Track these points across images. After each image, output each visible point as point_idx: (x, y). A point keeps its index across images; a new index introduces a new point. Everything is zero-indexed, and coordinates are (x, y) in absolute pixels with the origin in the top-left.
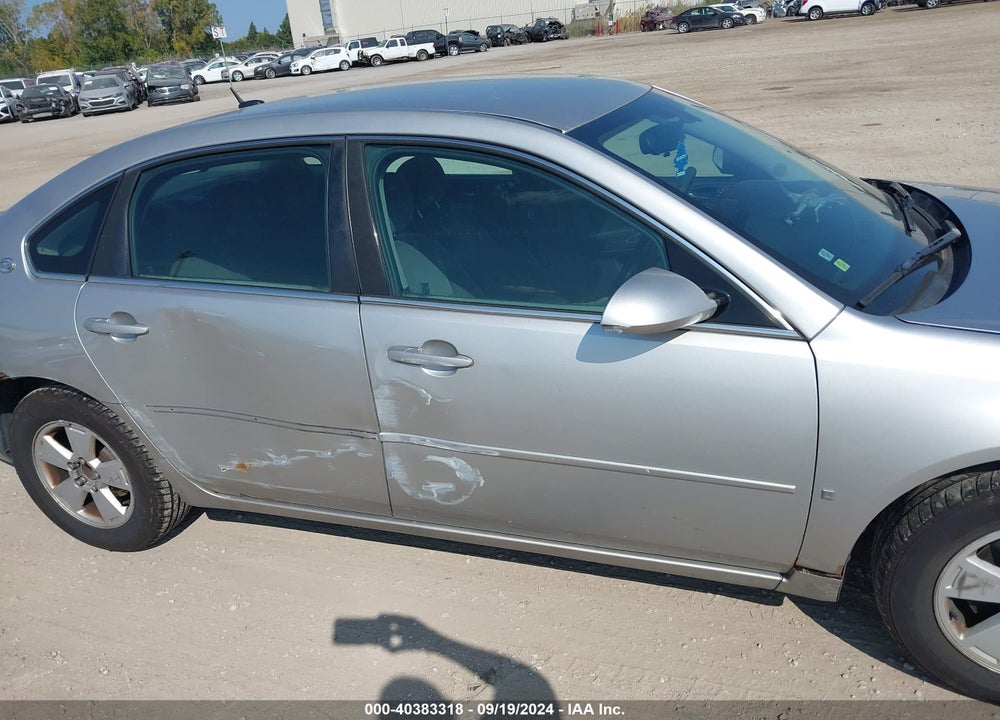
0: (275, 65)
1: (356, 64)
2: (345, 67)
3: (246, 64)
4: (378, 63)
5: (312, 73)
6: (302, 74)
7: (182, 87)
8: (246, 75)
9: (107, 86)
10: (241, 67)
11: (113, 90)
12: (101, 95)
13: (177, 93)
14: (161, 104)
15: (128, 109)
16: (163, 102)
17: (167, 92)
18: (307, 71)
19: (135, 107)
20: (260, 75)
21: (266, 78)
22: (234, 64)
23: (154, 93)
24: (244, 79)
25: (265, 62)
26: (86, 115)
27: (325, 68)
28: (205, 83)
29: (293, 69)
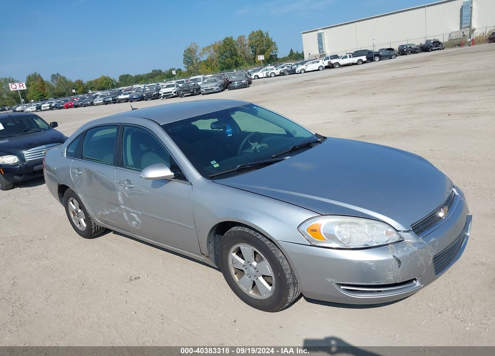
0: (289, 69)
1: (326, 67)
2: (321, 69)
3: (277, 69)
4: (337, 66)
5: (305, 72)
6: (301, 73)
7: (242, 82)
8: (276, 74)
9: (212, 82)
10: (275, 71)
11: (214, 84)
12: (209, 86)
13: (240, 84)
14: (233, 89)
15: (219, 92)
16: (234, 88)
17: (236, 84)
18: (303, 71)
19: (222, 91)
20: (282, 74)
21: (284, 75)
22: (272, 69)
23: (231, 85)
24: (275, 76)
25: (286, 68)
26: (203, 94)
27: (312, 70)
28: (259, 78)
29: (297, 71)
